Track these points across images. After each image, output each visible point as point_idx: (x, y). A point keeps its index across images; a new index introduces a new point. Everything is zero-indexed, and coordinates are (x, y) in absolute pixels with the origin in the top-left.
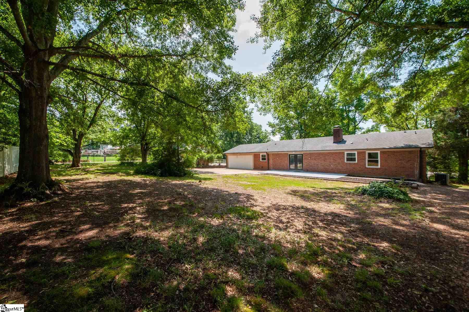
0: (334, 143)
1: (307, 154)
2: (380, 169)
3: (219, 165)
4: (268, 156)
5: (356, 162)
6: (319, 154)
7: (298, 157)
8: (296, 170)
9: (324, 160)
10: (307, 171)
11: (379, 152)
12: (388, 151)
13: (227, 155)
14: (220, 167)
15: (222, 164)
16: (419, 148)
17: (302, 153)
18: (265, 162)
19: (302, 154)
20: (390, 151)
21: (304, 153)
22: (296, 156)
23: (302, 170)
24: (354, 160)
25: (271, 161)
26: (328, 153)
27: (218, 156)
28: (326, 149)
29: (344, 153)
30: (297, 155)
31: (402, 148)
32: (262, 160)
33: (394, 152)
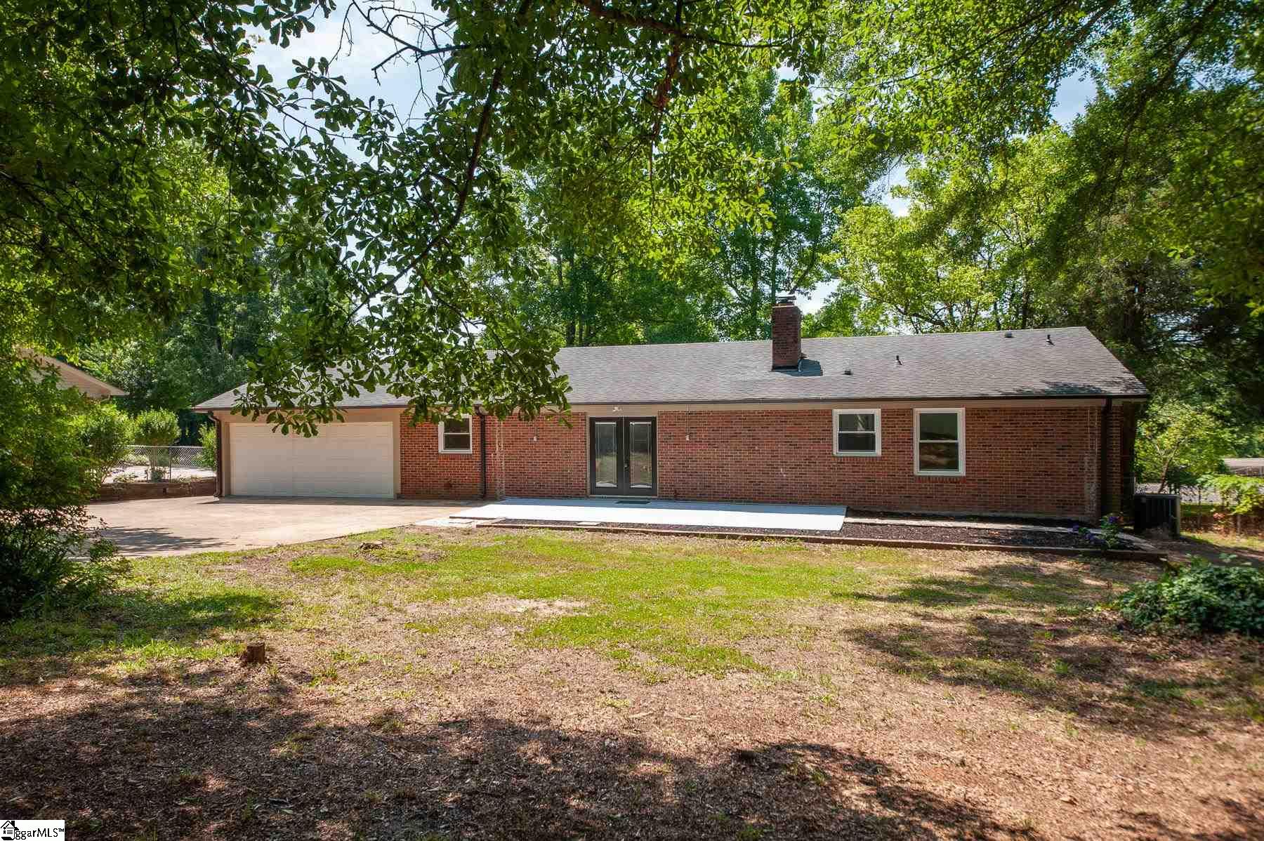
0: (775, 368)
1: (674, 419)
2: (964, 479)
3: (157, 476)
4: (483, 424)
5: (878, 451)
6: (728, 418)
7: (632, 430)
8: (624, 494)
9: (751, 449)
10: (677, 497)
11: (960, 412)
12: (995, 410)
13: (226, 417)
14: (159, 489)
15: (178, 473)
16: (1103, 397)
17: (652, 412)
18: (468, 457)
19: (653, 420)
20: (1000, 410)
21: (661, 414)
22: (623, 423)
23: (651, 492)
24: (868, 443)
25: (498, 455)
26: (769, 414)
27: (147, 426)
28: (758, 396)
29: (829, 414)
30: (628, 420)
31: (1046, 396)
32: (447, 446)
33: (1016, 412)
